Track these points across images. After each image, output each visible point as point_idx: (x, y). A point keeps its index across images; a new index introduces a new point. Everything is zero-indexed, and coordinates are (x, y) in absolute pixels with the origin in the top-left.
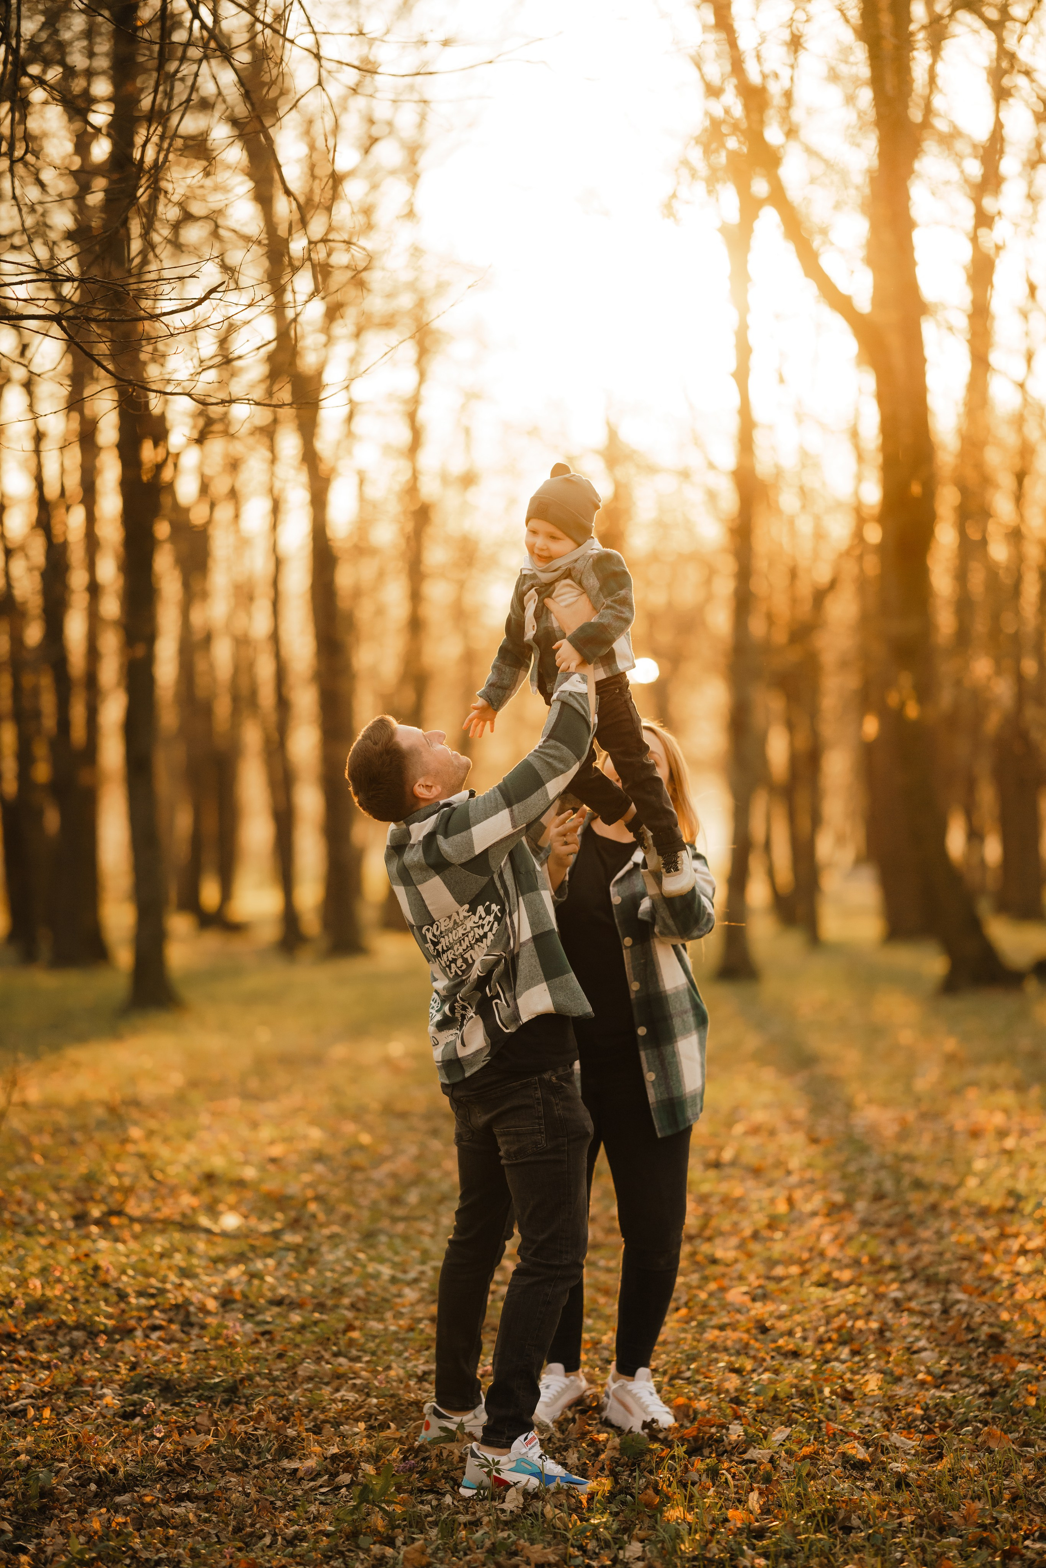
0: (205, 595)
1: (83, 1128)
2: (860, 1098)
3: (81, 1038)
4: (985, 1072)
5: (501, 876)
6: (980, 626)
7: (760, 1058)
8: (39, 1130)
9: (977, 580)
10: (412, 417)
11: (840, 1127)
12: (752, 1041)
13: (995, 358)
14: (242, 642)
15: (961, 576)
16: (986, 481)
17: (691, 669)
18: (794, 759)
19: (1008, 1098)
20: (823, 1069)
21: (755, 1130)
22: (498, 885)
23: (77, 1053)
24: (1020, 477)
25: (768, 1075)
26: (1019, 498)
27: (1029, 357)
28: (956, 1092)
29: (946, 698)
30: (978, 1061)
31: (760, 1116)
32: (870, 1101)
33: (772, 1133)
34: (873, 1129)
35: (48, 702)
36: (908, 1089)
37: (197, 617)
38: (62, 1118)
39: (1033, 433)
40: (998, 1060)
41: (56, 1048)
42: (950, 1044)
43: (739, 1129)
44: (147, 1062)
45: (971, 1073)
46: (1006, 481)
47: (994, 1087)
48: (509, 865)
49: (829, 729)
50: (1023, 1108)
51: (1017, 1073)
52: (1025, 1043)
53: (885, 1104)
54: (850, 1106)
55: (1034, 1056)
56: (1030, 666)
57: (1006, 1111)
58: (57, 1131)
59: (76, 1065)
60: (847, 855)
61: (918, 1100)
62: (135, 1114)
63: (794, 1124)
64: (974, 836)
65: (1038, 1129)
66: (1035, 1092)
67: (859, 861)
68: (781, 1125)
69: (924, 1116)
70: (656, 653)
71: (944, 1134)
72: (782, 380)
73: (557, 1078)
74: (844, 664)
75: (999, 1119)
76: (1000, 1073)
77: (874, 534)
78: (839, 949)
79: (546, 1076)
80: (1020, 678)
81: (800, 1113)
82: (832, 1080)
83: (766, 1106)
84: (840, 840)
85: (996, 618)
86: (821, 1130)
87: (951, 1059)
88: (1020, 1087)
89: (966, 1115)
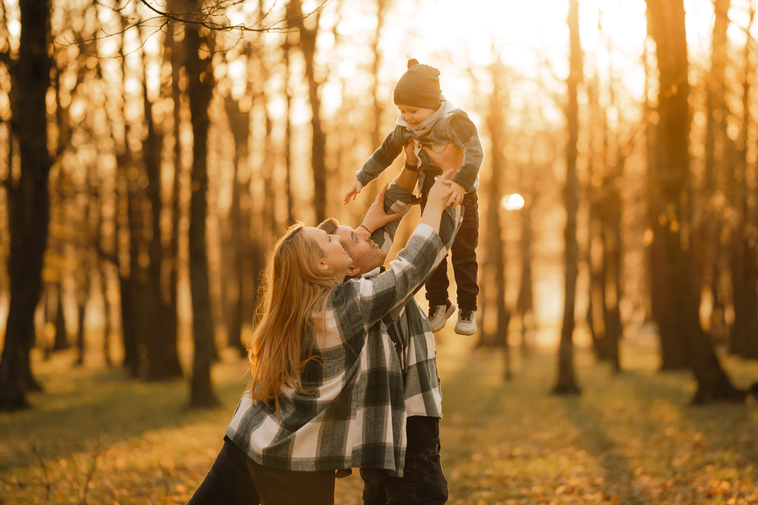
0: (246, 154)
1: (149, 485)
2: (639, 471)
3: (157, 426)
4: (718, 455)
5: (399, 324)
6: (721, 178)
7: (578, 444)
8: (120, 486)
9: (719, 147)
10: (374, 46)
11: (624, 489)
12: (574, 433)
13: (731, 14)
14: (268, 183)
15: (709, 144)
16: (724, 88)
17: (545, 201)
18: (606, 257)
19: (732, 473)
20: (616, 452)
21: (570, 491)
22: (397, 330)
23: (152, 436)
24: (746, 86)
25: (581, 455)
26: (745, 99)
27: (752, 14)
28: (700, 468)
29: (697, 218)
30: (714, 448)
31: (574, 482)
32: (644, 473)
33: (581, 493)
34: (645, 491)
35: (147, 218)
36: (669, 466)
37: (242, 169)
38: (137, 478)
39: (753, 59)
40: (727, 448)
41: (139, 433)
42: (697, 437)
43: (560, 490)
44: (194, 442)
45: (709, 456)
46: (738, 89)
47: (724, 465)
48: (405, 316)
49: (628, 237)
50: (741, 479)
51: (738, 456)
52: (745, 437)
53: (654, 475)
54: (631, 476)
55: (750, 445)
56: (751, 201)
57: (729, 480)
58: (133, 485)
59: (151, 444)
60: (640, 316)
61: (675, 473)
62: (182, 476)
63: (595, 487)
64: (718, 305)
65: (750, 493)
66: (749, 469)
67: (647, 321)
68: (588, 489)
69: (677, 483)
70: (522, 191)
71: (690, 495)
72: (600, 27)
73: (428, 458)
74: (637, 199)
75: (725, 485)
76: (727, 456)
77: (655, 118)
78: (632, 374)
79: (421, 456)
80: (745, 208)
81: (599, 480)
82: (622, 459)
83: (578, 475)
84: (636, 307)
85: (731, 172)
86: (612, 493)
87: (697, 446)
88: (740, 466)
89: (704, 483)
